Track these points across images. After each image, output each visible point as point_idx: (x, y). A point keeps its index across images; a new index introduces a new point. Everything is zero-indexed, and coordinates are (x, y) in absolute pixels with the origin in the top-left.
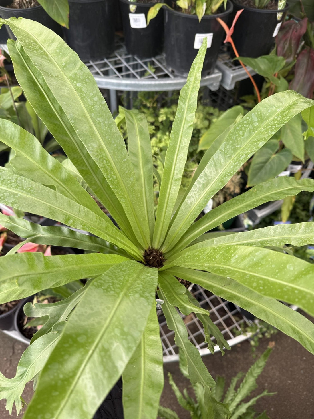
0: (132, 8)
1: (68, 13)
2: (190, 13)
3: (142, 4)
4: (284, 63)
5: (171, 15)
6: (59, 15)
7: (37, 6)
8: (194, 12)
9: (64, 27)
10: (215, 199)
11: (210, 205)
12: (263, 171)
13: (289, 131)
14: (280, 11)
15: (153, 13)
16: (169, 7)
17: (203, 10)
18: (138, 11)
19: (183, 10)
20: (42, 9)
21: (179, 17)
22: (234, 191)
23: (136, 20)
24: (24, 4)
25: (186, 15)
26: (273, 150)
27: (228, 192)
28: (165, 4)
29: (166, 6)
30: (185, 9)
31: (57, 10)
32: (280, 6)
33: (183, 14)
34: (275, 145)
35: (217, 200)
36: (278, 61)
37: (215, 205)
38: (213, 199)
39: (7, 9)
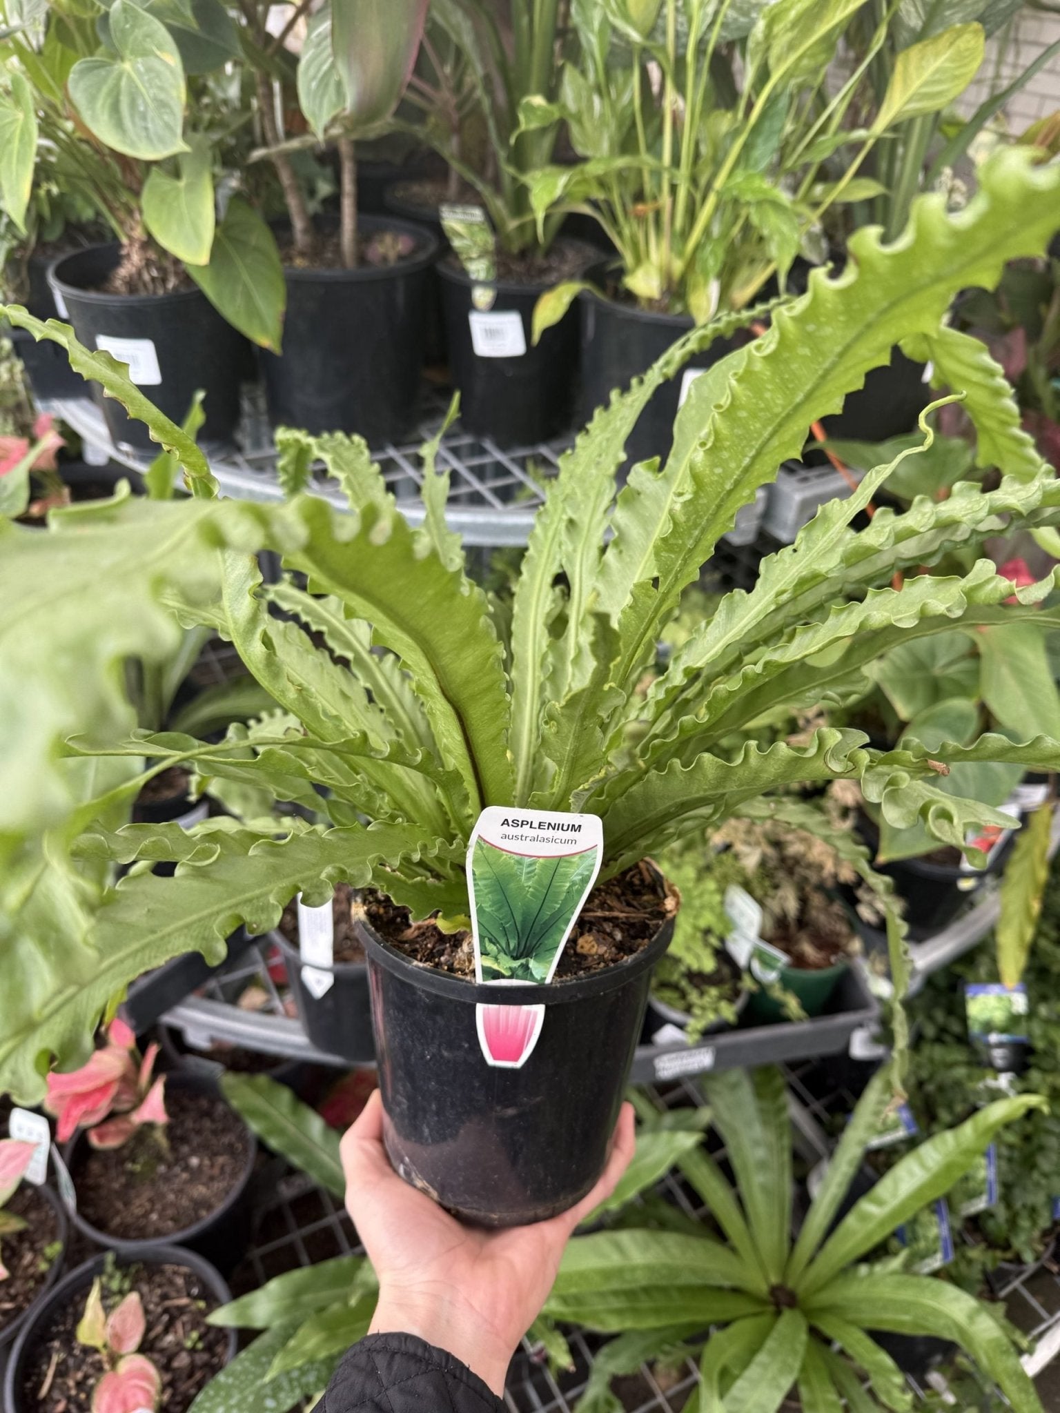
0: (482, 296)
1: (280, 307)
2: (666, 310)
3: (512, 285)
4: (967, 458)
5: (603, 316)
6: (252, 312)
7: (183, 290)
8: (679, 308)
9: (264, 351)
10: (769, 902)
11: (751, 923)
13: (1005, 671)
15: (550, 309)
16: (599, 295)
17: (709, 300)
18: (500, 304)
19: (643, 303)
20: (201, 297)
21: (633, 322)
22: (835, 876)
23: (491, 333)
24: (145, 285)
25: (654, 315)
27: (814, 878)
28: (588, 286)
29: (589, 291)
30: (650, 300)
31: (249, 298)
33: (642, 312)
34: (962, 717)
35: (774, 905)
36: (950, 451)
37: (770, 924)
38: (761, 902)
39: (92, 296)
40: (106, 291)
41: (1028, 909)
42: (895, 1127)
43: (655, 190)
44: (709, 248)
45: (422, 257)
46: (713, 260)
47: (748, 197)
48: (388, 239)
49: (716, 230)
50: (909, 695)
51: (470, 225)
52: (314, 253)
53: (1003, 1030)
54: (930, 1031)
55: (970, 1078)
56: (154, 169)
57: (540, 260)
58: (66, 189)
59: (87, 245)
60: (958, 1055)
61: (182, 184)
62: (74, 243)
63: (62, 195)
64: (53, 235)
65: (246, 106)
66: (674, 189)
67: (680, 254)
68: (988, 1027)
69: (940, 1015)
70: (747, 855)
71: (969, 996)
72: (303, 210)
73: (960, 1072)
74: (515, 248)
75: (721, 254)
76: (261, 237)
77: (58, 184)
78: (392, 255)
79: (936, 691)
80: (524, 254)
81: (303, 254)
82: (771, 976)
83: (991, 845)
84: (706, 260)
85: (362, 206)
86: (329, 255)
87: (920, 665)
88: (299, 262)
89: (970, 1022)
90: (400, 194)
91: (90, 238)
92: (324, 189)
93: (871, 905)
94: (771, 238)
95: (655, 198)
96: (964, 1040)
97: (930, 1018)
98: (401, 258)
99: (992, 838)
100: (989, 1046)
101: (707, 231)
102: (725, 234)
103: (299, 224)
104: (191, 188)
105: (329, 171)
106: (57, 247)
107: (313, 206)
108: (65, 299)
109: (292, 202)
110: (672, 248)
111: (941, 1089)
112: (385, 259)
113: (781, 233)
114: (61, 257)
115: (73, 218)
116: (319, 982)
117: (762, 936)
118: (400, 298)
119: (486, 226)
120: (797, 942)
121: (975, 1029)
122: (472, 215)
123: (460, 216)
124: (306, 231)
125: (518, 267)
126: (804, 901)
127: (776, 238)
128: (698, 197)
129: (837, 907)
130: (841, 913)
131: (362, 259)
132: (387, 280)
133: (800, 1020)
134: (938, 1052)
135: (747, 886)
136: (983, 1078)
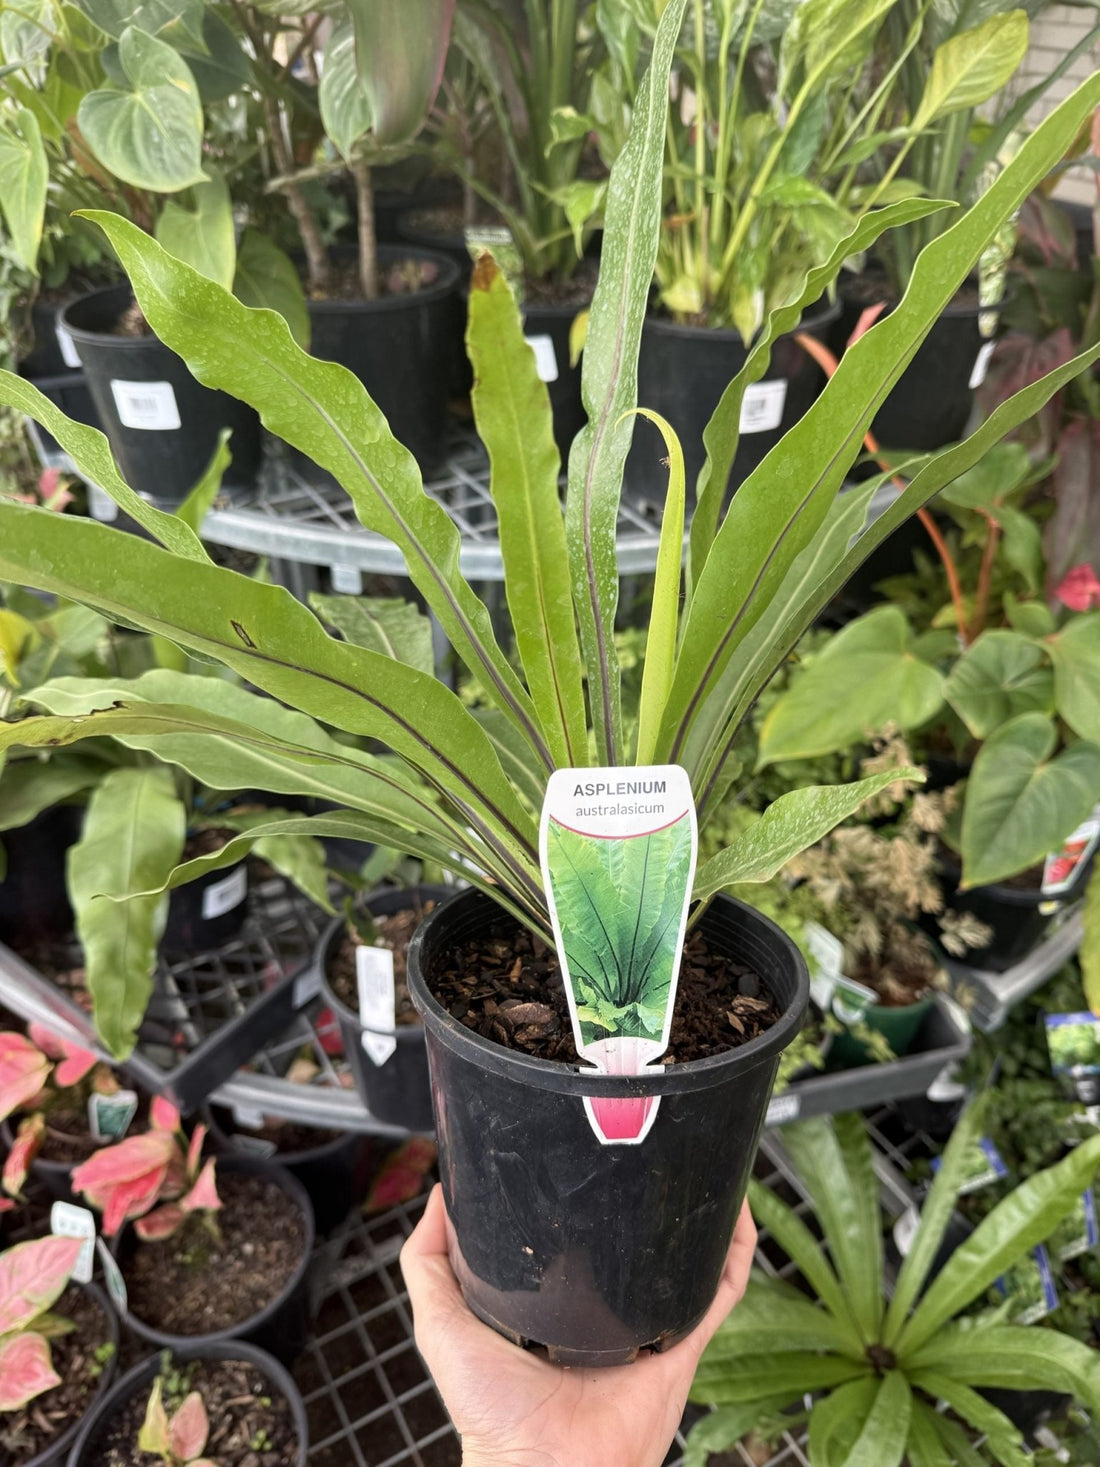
2: (706, 324)
3: (542, 309)
4: (1025, 464)
8: (719, 322)
10: (849, 937)
11: (831, 962)
12: (1012, 825)
13: (1079, 682)
14: (989, 309)
17: (753, 310)
18: (532, 328)
19: (681, 319)
22: (919, 907)
25: (693, 330)
26: (1035, 750)
27: (894, 909)
30: (688, 315)
32: (987, 296)
33: (679, 326)
34: (1038, 732)
35: (856, 942)
36: (1005, 457)
37: (852, 962)
38: (841, 939)
39: (104, 340)
40: (119, 334)
42: (983, 1170)
43: (689, 200)
44: (750, 258)
45: (446, 284)
46: (756, 270)
47: (792, 201)
48: (410, 266)
49: (754, 239)
50: (981, 712)
51: (497, 247)
52: (333, 284)
53: (1088, 1062)
54: (1011, 1067)
55: (1057, 1113)
56: (169, 204)
57: (567, 282)
58: (71, 232)
59: (92, 290)
60: (1043, 1090)
61: (198, 217)
62: (79, 288)
63: (66, 238)
64: (58, 279)
65: (252, 138)
66: (708, 198)
67: (718, 266)
68: (1072, 1059)
69: (1020, 1050)
70: (824, 889)
71: (1049, 1027)
72: (319, 242)
73: (1047, 1108)
74: (541, 270)
75: (763, 262)
76: (281, 269)
77: (62, 227)
78: (415, 283)
79: (1008, 707)
80: (550, 276)
81: (320, 287)
82: (855, 1016)
83: (1073, 865)
84: (749, 271)
85: (381, 235)
86: (348, 287)
87: (988, 680)
88: (317, 295)
89: (1053, 1055)
90: (414, 222)
91: (94, 282)
92: (338, 219)
93: (956, 934)
94: (816, 241)
95: (689, 210)
96: (1047, 1074)
97: (1010, 1053)
98: (424, 286)
99: (1074, 858)
100: (1074, 1080)
101: (745, 240)
102: (764, 243)
103: (314, 256)
104: (209, 220)
105: (342, 201)
106: (61, 293)
107: (328, 238)
108: (77, 344)
109: (307, 234)
110: (709, 260)
111: (1028, 1127)
112: (407, 288)
113: (826, 236)
114: (67, 304)
115: (77, 262)
116: (380, 1048)
117: (845, 973)
118: (425, 326)
119: (513, 248)
120: (879, 978)
121: (1058, 1062)
122: (500, 236)
123: (487, 238)
124: (322, 263)
125: (545, 290)
126: (885, 933)
127: (822, 242)
128: (735, 204)
129: (921, 940)
130: (924, 945)
131: (383, 289)
132: (411, 309)
133: (888, 1060)
134: (1021, 1088)
135: (825, 921)
136: (1070, 1113)
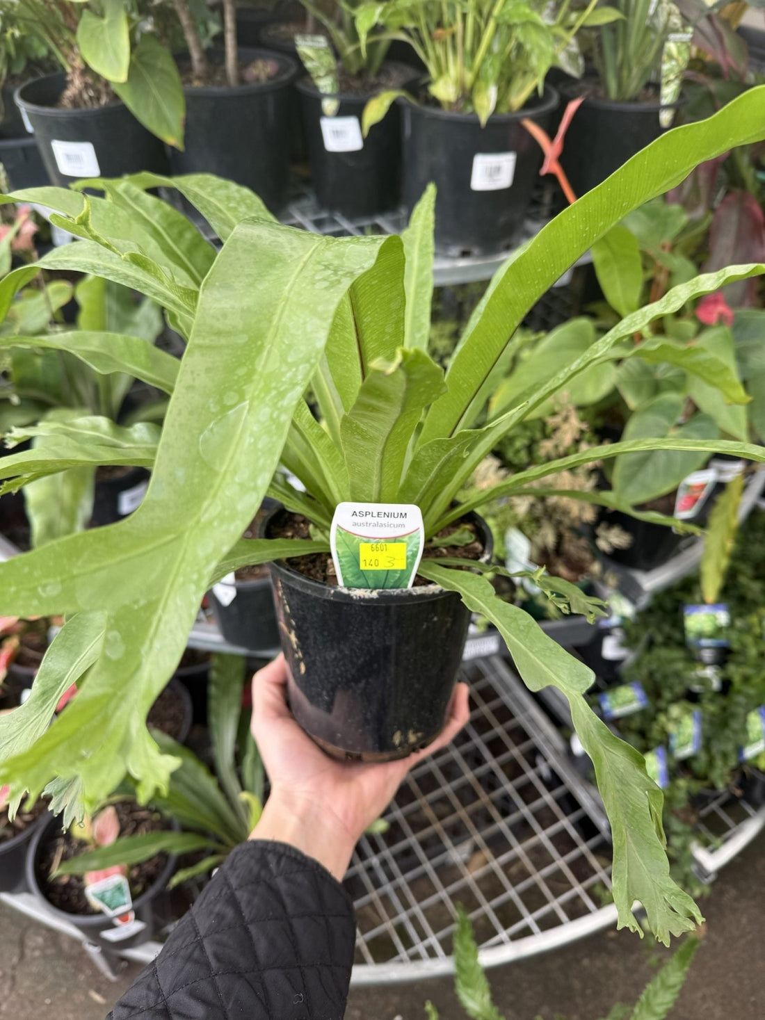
0: (329, 105)
1: (181, 114)
2: (461, 111)
3: (351, 97)
4: (684, 219)
5: (417, 116)
6: (162, 118)
7: (113, 105)
8: (469, 109)
9: (173, 148)
10: (535, 537)
11: (522, 553)
12: (650, 468)
14: (667, 107)
15: (376, 110)
16: (412, 101)
17: (489, 100)
18: (343, 112)
19: (446, 107)
20: (124, 110)
21: (436, 119)
22: (580, 517)
23: (337, 133)
24: (85, 103)
25: (455, 115)
26: (670, 418)
27: (567, 521)
28: (402, 94)
29: (404, 98)
30: (450, 103)
31: (158, 108)
32: (666, 97)
33: (445, 113)
34: (674, 407)
35: (538, 540)
36: (669, 215)
37: (535, 553)
38: (530, 538)
39: (46, 110)
40: (57, 107)
41: (723, 546)
42: (630, 701)
43: (451, 19)
44: (489, 62)
45: (285, 77)
46: (492, 72)
47: (516, 20)
48: (260, 64)
49: (496, 48)
50: (638, 390)
51: (317, 50)
52: (208, 77)
53: (711, 637)
54: (659, 638)
55: (686, 669)
56: (85, 11)
57: (372, 78)
58: (25, 33)
59: (42, 75)
60: (677, 654)
61: (106, 21)
62: (34, 74)
63: (23, 37)
64: (19, 69)
66: (464, 16)
67: (471, 68)
68: (700, 635)
69: (667, 628)
70: (519, 505)
71: (686, 613)
72: (199, 44)
73: (680, 666)
74: (354, 69)
75: (497, 65)
76: (165, 62)
77: (19, 28)
78: (263, 76)
79: (657, 388)
80: (361, 74)
81: (199, 78)
82: (536, 590)
83: (695, 500)
84: (487, 70)
85: (241, 41)
86: (218, 78)
87: (646, 372)
88: (197, 84)
89: (687, 632)
90: (271, 33)
91: (46, 71)
92: (214, 28)
93: (607, 540)
94: (532, 49)
95: (451, 25)
96: (682, 644)
97: (659, 629)
98: (269, 78)
99: (696, 494)
100: (701, 648)
101: (489, 50)
102: (502, 52)
103: (195, 55)
104: (112, 24)
105: (217, 14)
106: (22, 78)
107: (206, 43)
108: (28, 114)
109: (190, 38)
110: (464, 64)
111: (665, 677)
112: (257, 79)
113: (539, 47)
114: (24, 85)
115: (32, 56)
116: (226, 594)
117: (531, 560)
118: (271, 109)
119: (329, 50)
120: (554, 565)
121: (691, 636)
122: (319, 42)
123: (310, 43)
124: (201, 60)
125: (356, 84)
126: (560, 538)
127: (536, 51)
128: (482, 24)
129: (583, 542)
130: (585, 546)
131: (242, 80)
132: (259, 95)
133: (556, 619)
134: (664, 653)
135: (520, 527)
136: (693, 669)
